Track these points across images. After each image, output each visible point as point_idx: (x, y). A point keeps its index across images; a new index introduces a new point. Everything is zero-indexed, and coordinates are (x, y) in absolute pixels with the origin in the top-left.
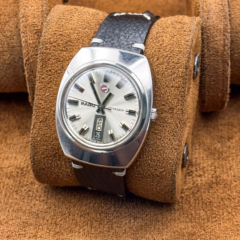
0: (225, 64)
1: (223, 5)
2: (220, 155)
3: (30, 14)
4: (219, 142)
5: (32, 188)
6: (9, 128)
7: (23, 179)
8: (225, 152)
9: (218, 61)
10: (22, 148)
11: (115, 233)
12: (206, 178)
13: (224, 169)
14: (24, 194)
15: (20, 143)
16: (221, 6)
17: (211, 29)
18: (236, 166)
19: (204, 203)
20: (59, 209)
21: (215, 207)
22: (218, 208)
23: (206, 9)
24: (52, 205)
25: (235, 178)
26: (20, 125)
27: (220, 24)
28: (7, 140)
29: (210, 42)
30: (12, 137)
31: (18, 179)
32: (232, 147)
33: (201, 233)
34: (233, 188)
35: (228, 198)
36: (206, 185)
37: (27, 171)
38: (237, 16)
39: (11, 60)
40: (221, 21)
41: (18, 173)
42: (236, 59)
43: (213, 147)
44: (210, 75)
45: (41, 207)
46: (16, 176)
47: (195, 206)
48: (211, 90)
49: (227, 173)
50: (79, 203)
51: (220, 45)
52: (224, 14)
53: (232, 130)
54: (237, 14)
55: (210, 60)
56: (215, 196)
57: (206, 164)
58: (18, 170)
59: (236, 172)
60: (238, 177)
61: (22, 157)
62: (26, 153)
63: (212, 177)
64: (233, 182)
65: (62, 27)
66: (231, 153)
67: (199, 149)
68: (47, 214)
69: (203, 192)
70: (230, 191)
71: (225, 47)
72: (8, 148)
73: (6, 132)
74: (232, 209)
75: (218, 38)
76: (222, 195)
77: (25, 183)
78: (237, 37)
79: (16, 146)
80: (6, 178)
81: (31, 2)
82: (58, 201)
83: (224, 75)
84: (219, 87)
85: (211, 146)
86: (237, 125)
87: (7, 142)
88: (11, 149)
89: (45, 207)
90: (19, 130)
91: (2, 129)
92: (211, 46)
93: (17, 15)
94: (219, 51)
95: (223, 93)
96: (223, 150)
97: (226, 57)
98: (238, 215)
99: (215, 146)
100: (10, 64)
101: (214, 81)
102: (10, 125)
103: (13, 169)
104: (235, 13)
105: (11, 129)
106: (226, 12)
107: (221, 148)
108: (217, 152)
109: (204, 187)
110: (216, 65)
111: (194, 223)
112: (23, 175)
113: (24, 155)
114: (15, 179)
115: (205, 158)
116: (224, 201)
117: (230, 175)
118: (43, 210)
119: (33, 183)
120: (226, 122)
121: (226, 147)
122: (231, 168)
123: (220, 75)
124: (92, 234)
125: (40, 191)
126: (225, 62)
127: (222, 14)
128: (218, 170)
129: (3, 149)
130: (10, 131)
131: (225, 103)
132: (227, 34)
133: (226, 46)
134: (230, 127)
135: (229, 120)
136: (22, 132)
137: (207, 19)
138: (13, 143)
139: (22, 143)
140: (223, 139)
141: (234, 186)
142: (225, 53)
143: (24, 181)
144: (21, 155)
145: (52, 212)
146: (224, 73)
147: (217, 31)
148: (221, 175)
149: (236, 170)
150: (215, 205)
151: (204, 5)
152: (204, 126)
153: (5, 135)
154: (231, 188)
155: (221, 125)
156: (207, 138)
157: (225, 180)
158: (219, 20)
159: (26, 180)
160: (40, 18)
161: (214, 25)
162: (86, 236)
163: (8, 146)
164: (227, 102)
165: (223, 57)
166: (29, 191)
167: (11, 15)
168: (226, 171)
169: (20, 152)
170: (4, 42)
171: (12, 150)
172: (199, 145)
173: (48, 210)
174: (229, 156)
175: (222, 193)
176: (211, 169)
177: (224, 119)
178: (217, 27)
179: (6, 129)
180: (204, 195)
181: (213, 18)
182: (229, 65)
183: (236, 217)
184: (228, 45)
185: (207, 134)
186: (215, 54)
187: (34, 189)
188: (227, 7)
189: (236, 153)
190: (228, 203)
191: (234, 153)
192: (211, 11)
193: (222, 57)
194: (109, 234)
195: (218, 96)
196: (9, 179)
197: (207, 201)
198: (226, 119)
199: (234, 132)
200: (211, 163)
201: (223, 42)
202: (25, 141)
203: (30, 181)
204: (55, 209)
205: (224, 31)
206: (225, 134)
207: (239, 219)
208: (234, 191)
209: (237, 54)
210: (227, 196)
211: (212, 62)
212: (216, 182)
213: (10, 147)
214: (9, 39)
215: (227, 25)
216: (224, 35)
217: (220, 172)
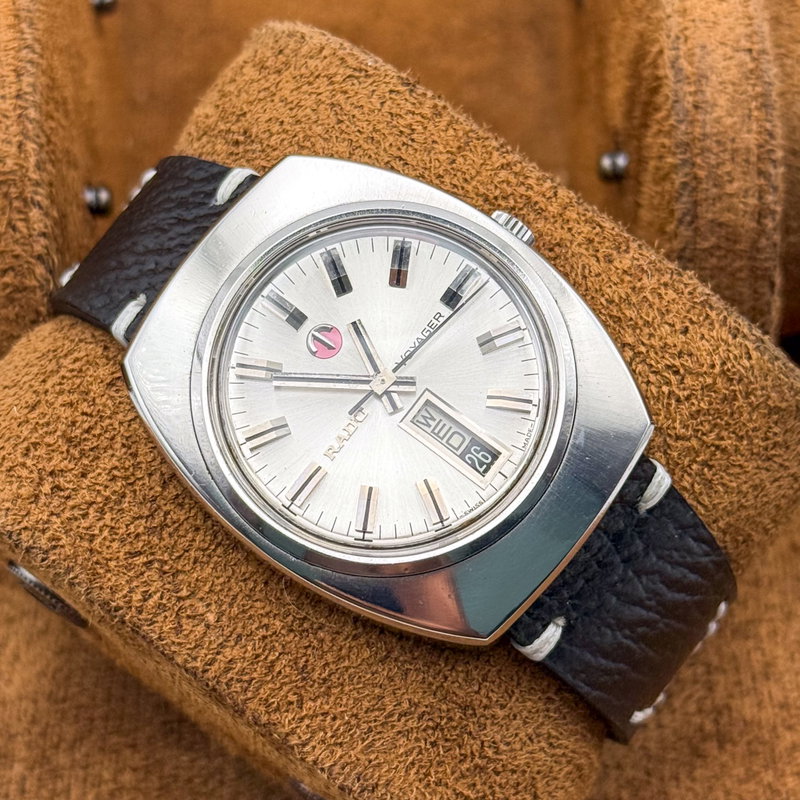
0: (762, 286)
1: (755, 54)
9: (733, 275)
13: (743, 677)
16: (748, 58)
17: (709, 150)
18: (786, 661)
23: (688, 69)
25: (785, 714)
27: (745, 129)
29: (706, 200)
36: (678, 744)
38: (793, 85)
40: (749, 117)
49: (756, 692)
51: (746, 212)
52: (759, 89)
59: (788, 686)
63: (700, 711)
64: (780, 729)
69: (671, 778)
70: (770, 772)
71: (763, 221)
75: (736, 185)
92: (709, 216)
94: (739, 235)
106: (766, 83)
117: (766, 702)
122: (770, 671)
126: (761, 276)
127: (750, 88)
128: (719, 681)
132: (772, 171)
133: (765, 217)
137: (693, 111)
141: (787, 750)
142: (763, 242)
147: (733, 159)
148: (732, 703)
149: (787, 678)
151: (681, 53)
154: (774, 758)
157: (751, 723)
158: (739, 113)
161: (719, 132)
165: (756, 260)
168: (750, 684)
174: (757, 616)
175: (741, 782)
176: (695, 674)
178: (733, 141)
180: (673, 789)
181: (715, 105)
182: (778, 288)
184: (773, 212)
186: (723, 245)
188: (769, 62)
189: (782, 606)
191: (773, 607)
192: (707, 78)
193: (750, 259)
201: (755, 201)
205: (759, 158)
208: (788, 770)
210: (761, 790)
212: (717, 734)
215: (771, 135)
216: (761, 173)
217: (726, 689)
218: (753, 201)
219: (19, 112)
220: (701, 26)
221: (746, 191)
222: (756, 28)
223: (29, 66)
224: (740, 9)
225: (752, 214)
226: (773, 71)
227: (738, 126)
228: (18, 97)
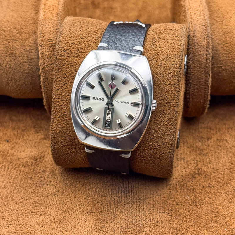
0: (207, 75)
1: (206, 27)
2: (201, 151)
3: (46, 31)
4: (200, 141)
5: (44, 175)
6: (26, 128)
7: (36, 168)
8: (205, 150)
9: (201, 72)
10: (37, 143)
11: (114, 212)
12: (190, 170)
13: (205, 163)
14: (37, 180)
15: (34, 139)
16: (204, 27)
17: (196, 45)
18: (214, 160)
19: (189, 189)
20: (66, 192)
21: (198, 193)
22: (200, 193)
23: (192, 29)
24: (60, 189)
25: (214, 170)
26: (35, 125)
28: (24, 136)
29: (195, 56)
30: (29, 134)
31: (33, 168)
32: (211, 146)
33: (186, 214)
34: (212, 178)
35: (209, 186)
36: (190, 175)
37: (40, 162)
38: (216, 37)
39: (30, 69)
40: (204, 39)
41: (32, 162)
42: (215, 72)
43: (195, 145)
44: (195, 83)
45: (51, 191)
46: (31, 165)
47: (181, 192)
48: (195, 96)
49: (207, 166)
50: (83, 188)
51: (203, 59)
52: (206, 33)
53: (210, 132)
54: (217, 35)
55: (194, 71)
56: (197, 184)
57: (190, 158)
58: (32, 160)
60: (216, 169)
61: (36, 150)
62: (39, 147)
63: (195, 169)
64: (212, 173)
65: (73, 37)
66: (210, 151)
67: (184, 146)
68: (56, 197)
69: (188, 181)
70: (210, 181)
71: (207, 61)
72: (25, 143)
73: (23, 131)
74: (212, 195)
75: (201, 53)
76: (203, 183)
77: (38, 171)
78: (217, 54)
79: (31, 142)
80: (22, 166)
81: (48, 22)
82: (66, 186)
83: (206, 84)
84: (201, 94)
85: (194, 144)
86: (214, 129)
87: (24, 138)
88: (27, 143)
89: (55, 190)
90: (34, 129)
91: (20, 128)
92: (196, 59)
93: (35, 34)
94: (202, 63)
95: (204, 99)
96: (203, 148)
97: (208, 69)
98: (218, 200)
99: (197, 144)
100: (28, 73)
101: (197, 89)
102: (27, 125)
103: (28, 159)
104: (215, 35)
105: (27, 128)
106: (208, 32)
107: (201, 146)
108: (198, 149)
109: (188, 177)
110: (200, 75)
111: (181, 206)
112: (36, 164)
113: (38, 148)
114: (30, 167)
115: (188, 154)
116: (205, 189)
117: (209, 168)
118: (52, 193)
119: (45, 171)
120: (205, 126)
121: (206, 146)
122: (211, 162)
123: (203, 84)
124: (93, 213)
125: (50, 177)
126: (207, 73)
127: (205, 33)
128: (199, 164)
129: (21, 144)
130: (27, 130)
131: (205, 109)
132: (209, 50)
134: (209, 130)
135: (207, 124)
136: (36, 131)
137: (193, 37)
138: (29, 139)
139: (37, 139)
140: (203, 139)
141: (213, 177)
142: (207, 65)
143: (37, 169)
144: (35, 149)
145: (60, 195)
146: (206, 82)
147: (201, 47)
148: (202, 168)
149: (214, 164)
150: (198, 191)
151: (190, 26)
152: (187, 129)
153: (23, 133)
154: (211, 178)
155: (201, 128)
156: (190, 138)
157: (206, 172)
158: (202, 38)
159: (39, 168)
160: (54, 34)
161: (198, 42)
162: (89, 214)
163: (25, 141)
164: (207, 107)
165: (206, 69)
166: (41, 177)
167: (30, 33)
168: (206, 164)
169: (35, 147)
170: (25, 55)
171: (28, 145)
172: (183, 144)
173: (57, 192)
174: (208, 152)
175: (203, 182)
176: (194, 162)
177: (203, 123)
178: (201, 43)
179: (24, 128)
180: (188, 183)
181: (197, 36)
182: (211, 76)
183: (216, 201)
184: (210, 59)
185: (190, 134)
186: (199, 66)
187: (45, 176)
188: (209, 28)
189: (214, 151)
190: (208, 190)
191: (212, 150)
192: (196, 31)
193: (204, 69)
194: (108, 213)
195: (200, 102)
196: (25, 167)
197: (191, 188)
198: (205, 123)
199: (212, 134)
200: (194, 158)
201: (206, 56)
202: (39, 138)
203: (42, 170)
204: (63, 192)
205: (206, 47)
206: (205, 135)
207: (218, 203)
208: (213, 180)
209: (216, 68)
210: (207, 184)
211: (196, 73)
212: (198, 173)
213: (27, 142)
214: (29, 52)
215: (209, 43)
216: (207, 50)
217: (201, 165)
218: (205, 56)
219: (56, 32)
220: (195, 21)
221: (204, 54)
222: (206, 22)
223: (59, 24)
224: (203, 18)
225: (205, 59)
226: (209, 30)
227: (202, 40)
228: (57, 29)
